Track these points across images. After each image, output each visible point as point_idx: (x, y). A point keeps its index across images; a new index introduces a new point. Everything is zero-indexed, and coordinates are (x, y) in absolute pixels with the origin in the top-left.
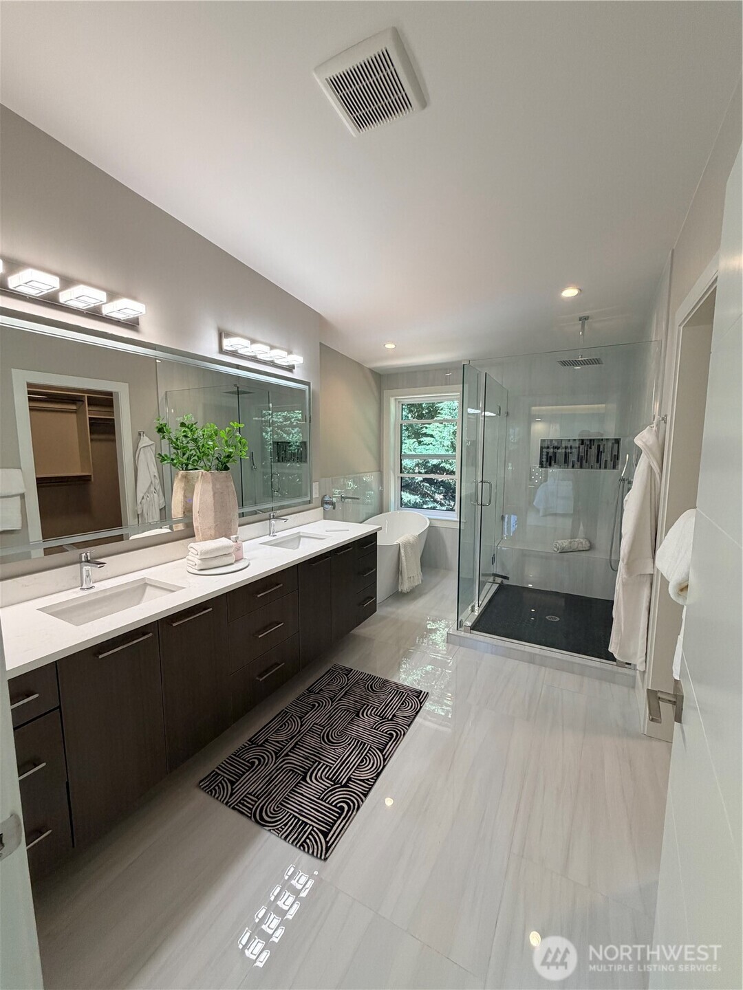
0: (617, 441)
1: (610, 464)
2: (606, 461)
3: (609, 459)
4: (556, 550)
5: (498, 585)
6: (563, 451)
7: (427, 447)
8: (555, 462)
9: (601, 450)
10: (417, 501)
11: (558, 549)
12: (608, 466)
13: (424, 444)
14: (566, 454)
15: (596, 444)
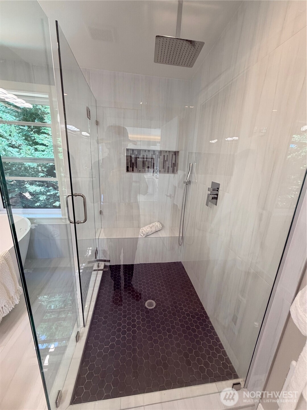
0: (176, 153)
1: (171, 169)
2: (168, 167)
3: (170, 166)
4: (143, 235)
5: (102, 272)
6: (142, 160)
7: (43, 153)
8: (136, 168)
9: (166, 159)
10: (42, 190)
11: (144, 235)
12: (170, 171)
13: (39, 151)
14: (143, 162)
15: (163, 155)
